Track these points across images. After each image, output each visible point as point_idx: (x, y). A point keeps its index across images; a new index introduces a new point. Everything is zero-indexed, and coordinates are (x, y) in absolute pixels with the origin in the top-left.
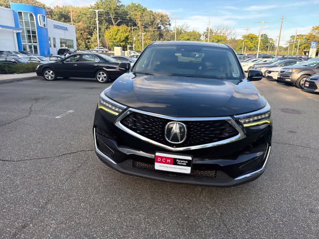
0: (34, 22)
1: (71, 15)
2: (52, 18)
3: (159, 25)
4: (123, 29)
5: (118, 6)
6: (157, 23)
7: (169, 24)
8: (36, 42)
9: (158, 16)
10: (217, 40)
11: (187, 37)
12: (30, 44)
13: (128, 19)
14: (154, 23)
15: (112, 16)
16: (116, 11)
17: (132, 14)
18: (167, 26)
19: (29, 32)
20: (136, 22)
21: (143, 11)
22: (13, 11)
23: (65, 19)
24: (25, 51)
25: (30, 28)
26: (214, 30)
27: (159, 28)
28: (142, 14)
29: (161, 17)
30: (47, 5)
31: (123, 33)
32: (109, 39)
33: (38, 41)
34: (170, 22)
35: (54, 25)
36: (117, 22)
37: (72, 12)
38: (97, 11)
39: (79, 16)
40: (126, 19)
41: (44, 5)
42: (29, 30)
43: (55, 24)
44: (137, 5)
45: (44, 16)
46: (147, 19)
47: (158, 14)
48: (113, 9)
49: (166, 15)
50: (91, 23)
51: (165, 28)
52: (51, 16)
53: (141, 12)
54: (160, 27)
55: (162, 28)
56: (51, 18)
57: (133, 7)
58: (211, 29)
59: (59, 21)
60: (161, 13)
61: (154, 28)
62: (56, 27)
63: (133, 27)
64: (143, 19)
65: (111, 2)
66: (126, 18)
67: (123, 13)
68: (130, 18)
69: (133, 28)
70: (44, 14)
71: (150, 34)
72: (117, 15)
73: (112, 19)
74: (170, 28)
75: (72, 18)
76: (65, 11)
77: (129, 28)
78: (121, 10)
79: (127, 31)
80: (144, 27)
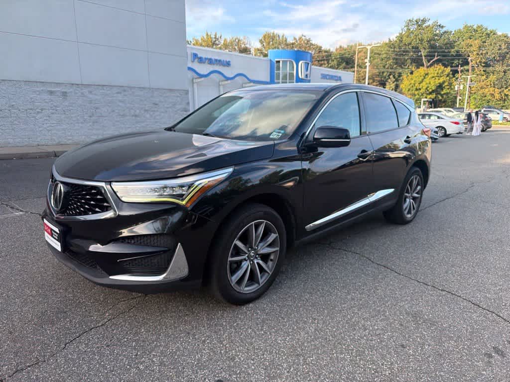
0: (293, 73)
1: (356, 58)
2: (328, 66)
4: (436, 72)
5: (436, 35)
13: (453, 53)
15: (423, 53)
16: (432, 42)
17: (461, 46)
21: (486, 38)
25: (288, 81)
28: (484, 42)
31: (434, 78)
32: (407, 90)
35: (322, 74)
36: (432, 61)
37: (359, 52)
38: (369, 48)
40: (450, 54)
43: (323, 73)
44: (475, 27)
45: (308, 64)
46: (492, 52)
48: (425, 40)
50: (387, 67)
53: (482, 40)
57: (466, 32)
62: (324, 77)
63: (461, 67)
65: (426, 29)
66: (449, 52)
67: (446, 44)
69: (460, 69)
70: (310, 60)
72: (432, 50)
73: (424, 58)
75: (358, 61)
76: (349, 52)
77: (448, 70)
78: (441, 41)
79: (442, 75)
80: (483, 65)
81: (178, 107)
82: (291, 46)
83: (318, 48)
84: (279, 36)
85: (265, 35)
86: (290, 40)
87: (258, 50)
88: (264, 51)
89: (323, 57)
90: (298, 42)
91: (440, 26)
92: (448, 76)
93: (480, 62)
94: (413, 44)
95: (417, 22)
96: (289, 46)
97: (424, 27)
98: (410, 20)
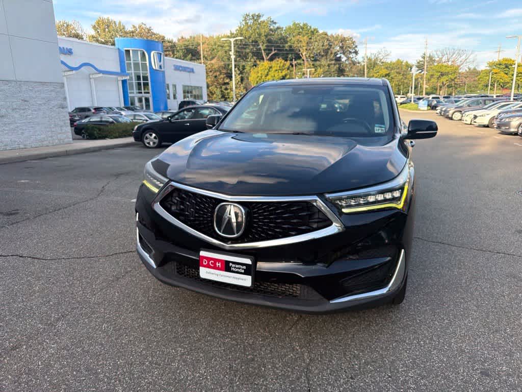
0: (146, 64)
1: (202, 49)
2: (174, 56)
3: (337, 54)
4: (278, 66)
5: (271, 30)
6: (334, 51)
7: (354, 52)
8: (148, 93)
9: (336, 40)
10: (439, 74)
11: (385, 72)
12: (140, 95)
13: (287, 48)
14: (330, 52)
15: (262, 47)
16: (269, 37)
17: (293, 41)
18: (351, 56)
19: (138, 78)
20: (300, 53)
21: (311, 35)
22: (119, 49)
23: (193, 55)
24: (132, 106)
25: (141, 72)
26: (436, 56)
27: (339, 59)
28: (310, 39)
29: (341, 42)
30: (168, 37)
31: (277, 71)
32: (256, 82)
33: (150, 91)
34: (356, 49)
35: (174, 66)
36: (270, 55)
37: (203, 44)
38: (232, 40)
39: (213, 50)
40: (285, 49)
41: (163, 38)
42: (138, 74)
43: (177, 64)
44: (301, 25)
45: (161, 54)
46: (317, 47)
47: (337, 37)
48: (263, 35)
49: (351, 38)
51: (348, 58)
52: (173, 53)
53: (308, 36)
54: (340, 57)
55: (344, 59)
56: (172, 56)
57: (295, 29)
58: (431, 54)
59: (183, 59)
60: (341, 35)
61: (329, 60)
62: (177, 68)
63: (295, 60)
64: (312, 48)
65: (262, 24)
66: (284, 47)
67: (280, 39)
68: (290, 47)
69: (294, 62)
70: (161, 50)
71: (322, 70)
72: (269, 44)
73: (263, 51)
74: (356, 59)
75: (203, 54)
76: (192, 43)
77: (288, 63)
78: (276, 36)
79: (283, 68)
80: (312, 59)
81: (54, 103)
82: (131, 34)
83: (162, 38)
84: (115, 22)
85: (99, 21)
86: (129, 28)
87: (93, 37)
88: (99, 39)
89: (168, 48)
90: (138, 30)
91: (273, 21)
92: (288, 69)
93: (309, 56)
94: (253, 38)
95: (253, 18)
96: (128, 35)
97: (259, 22)
98: (247, 15)
